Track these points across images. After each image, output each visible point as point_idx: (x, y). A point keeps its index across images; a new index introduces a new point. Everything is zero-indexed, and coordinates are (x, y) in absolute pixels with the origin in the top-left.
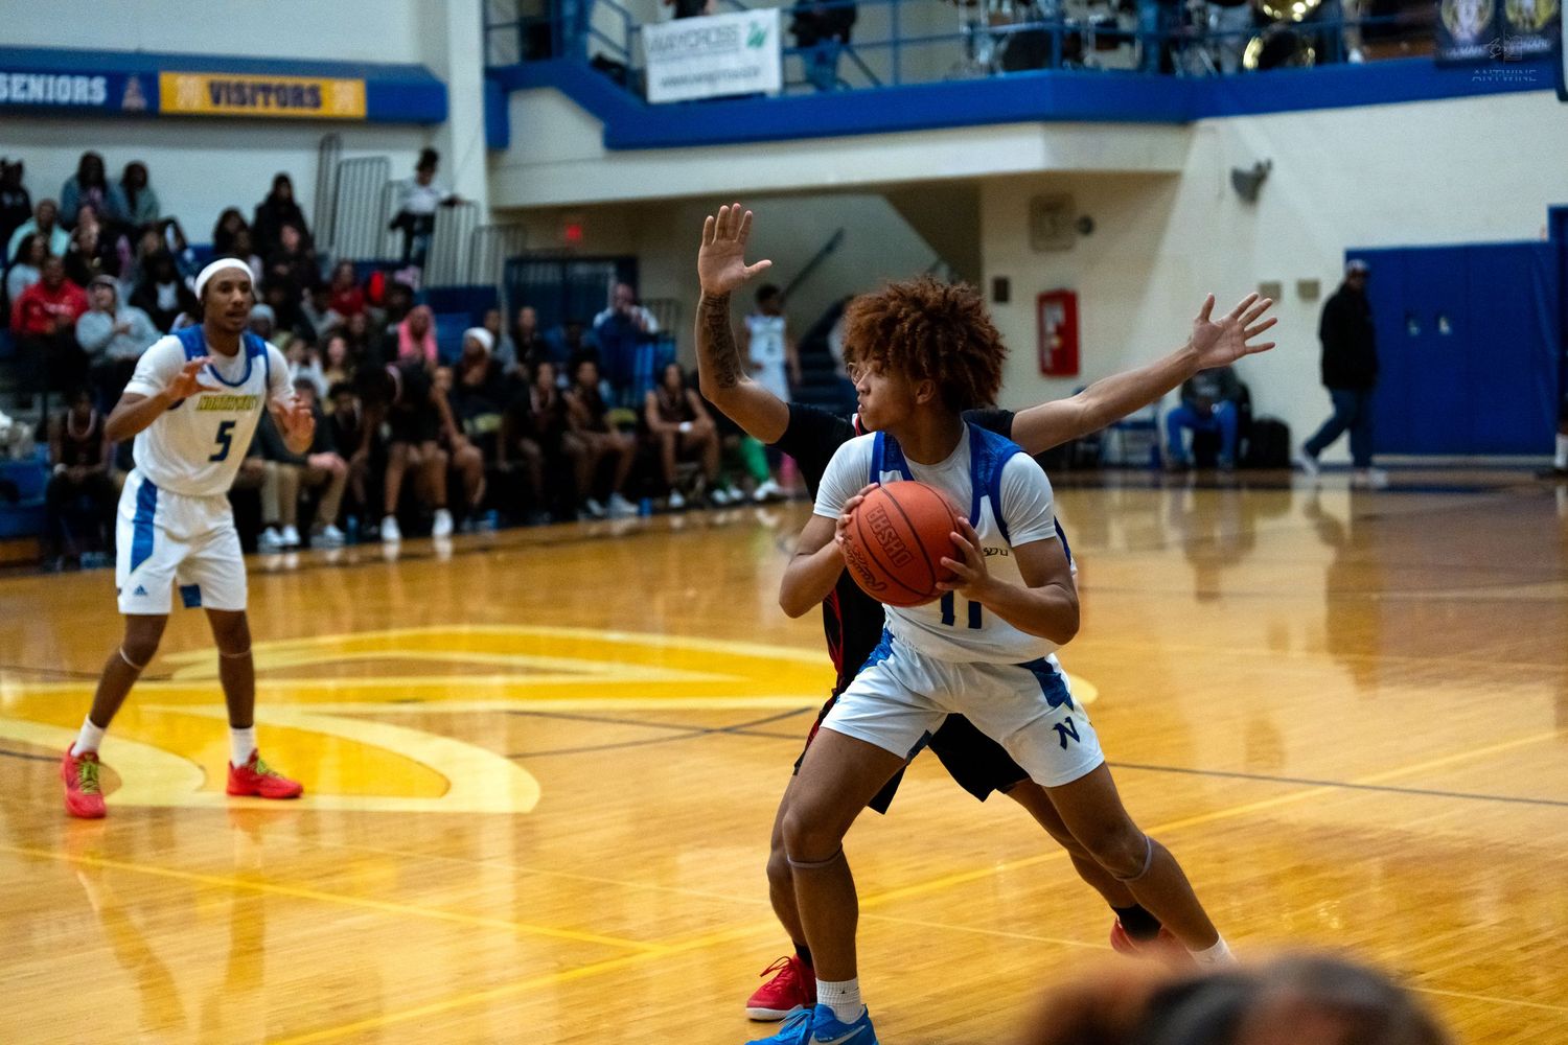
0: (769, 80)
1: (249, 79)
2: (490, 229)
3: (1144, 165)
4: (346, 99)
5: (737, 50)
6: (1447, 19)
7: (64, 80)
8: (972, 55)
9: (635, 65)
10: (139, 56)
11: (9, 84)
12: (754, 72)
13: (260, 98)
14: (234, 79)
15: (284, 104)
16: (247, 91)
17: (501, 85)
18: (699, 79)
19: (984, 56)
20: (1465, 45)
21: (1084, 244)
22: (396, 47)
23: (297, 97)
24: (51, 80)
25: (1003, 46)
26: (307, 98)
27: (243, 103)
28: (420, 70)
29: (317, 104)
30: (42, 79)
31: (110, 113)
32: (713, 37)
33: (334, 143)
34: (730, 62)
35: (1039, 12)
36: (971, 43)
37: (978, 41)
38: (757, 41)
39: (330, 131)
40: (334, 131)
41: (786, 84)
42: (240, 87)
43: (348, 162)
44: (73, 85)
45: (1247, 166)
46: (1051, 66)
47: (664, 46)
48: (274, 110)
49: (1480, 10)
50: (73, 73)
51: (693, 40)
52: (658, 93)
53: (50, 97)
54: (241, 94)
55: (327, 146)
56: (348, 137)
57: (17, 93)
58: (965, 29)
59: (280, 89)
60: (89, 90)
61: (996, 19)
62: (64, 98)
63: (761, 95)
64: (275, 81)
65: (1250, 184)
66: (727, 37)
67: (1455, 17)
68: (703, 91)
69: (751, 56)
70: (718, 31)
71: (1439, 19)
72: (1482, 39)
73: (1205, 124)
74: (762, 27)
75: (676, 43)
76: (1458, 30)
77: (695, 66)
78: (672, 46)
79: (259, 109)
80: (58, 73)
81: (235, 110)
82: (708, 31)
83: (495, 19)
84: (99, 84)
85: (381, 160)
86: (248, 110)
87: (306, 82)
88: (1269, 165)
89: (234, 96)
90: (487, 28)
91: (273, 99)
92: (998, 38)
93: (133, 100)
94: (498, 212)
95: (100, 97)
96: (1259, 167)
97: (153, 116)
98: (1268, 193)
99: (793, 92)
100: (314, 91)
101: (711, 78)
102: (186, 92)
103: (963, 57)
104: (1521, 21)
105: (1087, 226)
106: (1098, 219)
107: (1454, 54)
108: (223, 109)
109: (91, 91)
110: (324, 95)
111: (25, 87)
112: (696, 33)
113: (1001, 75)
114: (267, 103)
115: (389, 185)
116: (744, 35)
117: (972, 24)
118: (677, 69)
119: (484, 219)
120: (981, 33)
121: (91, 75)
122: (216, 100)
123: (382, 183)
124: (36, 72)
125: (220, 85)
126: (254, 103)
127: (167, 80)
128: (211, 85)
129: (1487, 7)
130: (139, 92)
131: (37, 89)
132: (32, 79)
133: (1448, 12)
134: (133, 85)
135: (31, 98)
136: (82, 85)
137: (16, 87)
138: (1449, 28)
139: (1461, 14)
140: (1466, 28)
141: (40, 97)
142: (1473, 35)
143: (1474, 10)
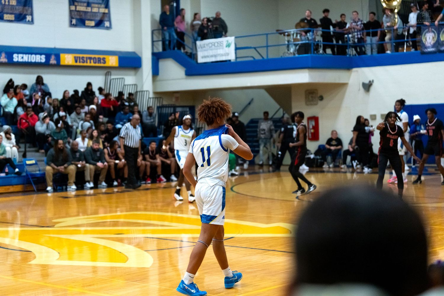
0: (232, 57)
1: (85, 56)
2: (153, 98)
3: (337, 81)
4: (113, 61)
5: (223, 48)
6: (424, 40)
7: (33, 56)
8: (288, 50)
9: (194, 52)
10: (55, 49)
11: (18, 57)
12: (228, 54)
13: (89, 61)
14: (81, 56)
15: (95, 63)
16: (85, 59)
17: (157, 57)
18: (212, 56)
19: (292, 50)
20: (429, 47)
21: (320, 103)
22: (127, 47)
23: (99, 60)
24: (30, 56)
25: (297, 47)
26: (102, 61)
27: (84, 62)
28: (134, 53)
29: (105, 63)
30: (27, 55)
31: (46, 65)
32: (216, 44)
33: (109, 73)
34: (221, 51)
35: (308, 38)
36: (288, 46)
37: (290, 46)
38: (228, 46)
39: (108, 70)
40: (109, 70)
41: (236, 58)
42: (83, 58)
43: (113, 79)
44: (36, 57)
45: (367, 82)
46: (311, 53)
47: (202, 47)
48: (92, 64)
49: (433, 38)
50: (36, 54)
51: (210, 45)
52: (200, 60)
53: (30, 61)
54: (83, 60)
55: (107, 74)
56: (113, 72)
57: (21, 59)
58: (286, 43)
59: (95, 58)
61: (295, 40)
62: (33, 61)
63: (230, 61)
64: (93, 56)
65: (367, 87)
66: (220, 45)
67: (426, 40)
68: (213, 59)
69: (227, 50)
70: (218, 43)
71: (422, 41)
72: (433, 46)
73: (355, 69)
74: (230, 42)
75: (206, 46)
76: (426, 43)
77: (211, 53)
78: (205, 47)
79: (88, 64)
80: (32, 54)
81: (81, 64)
82: (215, 43)
83: (155, 39)
84: (43, 57)
85: (122, 78)
86: (85, 64)
87: (102, 57)
88: (373, 81)
89: (81, 60)
90: (153, 42)
91: (92, 61)
92: (296, 45)
93: (53, 61)
94: (155, 93)
95: (43, 60)
96: (370, 82)
97: (58, 65)
98: (372, 89)
99: (239, 60)
100: (104, 59)
101: (215, 56)
102: (68, 59)
103: (286, 51)
105: (321, 98)
106: (324, 96)
107: (426, 50)
108: (78, 64)
109: (41, 59)
110: (106, 60)
111: (23, 58)
112: (211, 43)
113: (297, 55)
114: (90, 62)
115: (124, 85)
116: (225, 44)
117: (288, 41)
118: (206, 54)
119: (151, 95)
120: (291, 44)
121: (41, 54)
122: (76, 62)
123: (123, 85)
124: (26, 53)
125: (77, 57)
126: (87, 62)
127: (62, 56)
128: (75, 57)
129: (435, 37)
130: (55, 59)
131: (26, 58)
132: (24, 55)
133: (424, 38)
134: (53, 57)
135: (24, 61)
136: (38, 57)
137: (20, 58)
138: (424, 43)
139: (428, 39)
140: (429, 43)
141: (27, 60)
142: (431, 45)
143: (431, 38)
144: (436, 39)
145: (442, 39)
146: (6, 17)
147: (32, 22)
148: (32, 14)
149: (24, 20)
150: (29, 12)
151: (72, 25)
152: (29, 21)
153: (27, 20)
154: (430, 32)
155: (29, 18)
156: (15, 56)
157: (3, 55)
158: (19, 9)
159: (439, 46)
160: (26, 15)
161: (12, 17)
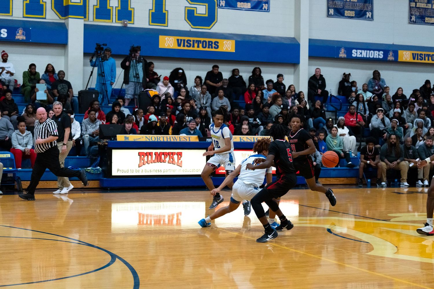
7: (372, 51)
10: (393, 45)
11: (357, 53)
13: (427, 58)
14: (419, 53)
16: (423, 56)
24: (368, 51)
27: (422, 60)
30: (366, 51)
31: (384, 61)
42: (421, 54)
44: (374, 53)
48: (430, 62)
50: (374, 50)
53: (368, 56)
54: (421, 57)
57: (359, 55)
60: (378, 55)
62: (372, 57)
64: (431, 53)
79: (427, 62)
80: (370, 50)
89: (419, 57)
93: (391, 58)
95: (381, 57)
97: (396, 62)
102: (405, 56)
111: (361, 53)
121: (379, 50)
124: (364, 49)
125: (415, 54)
126: (425, 60)
127: (400, 52)
128: (413, 54)
130: (393, 56)
131: (364, 54)
132: (363, 51)
134: (391, 53)
135: (363, 56)
136: (377, 53)
137: (358, 53)
141: (365, 56)
146: (347, 13)
147: (372, 18)
148: (372, 11)
149: (365, 17)
150: (369, 8)
151: (411, 22)
152: (369, 17)
153: (367, 16)
155: (369, 14)
156: (354, 51)
157: (343, 50)
158: (360, 6)
160: (366, 11)
161: (352, 14)
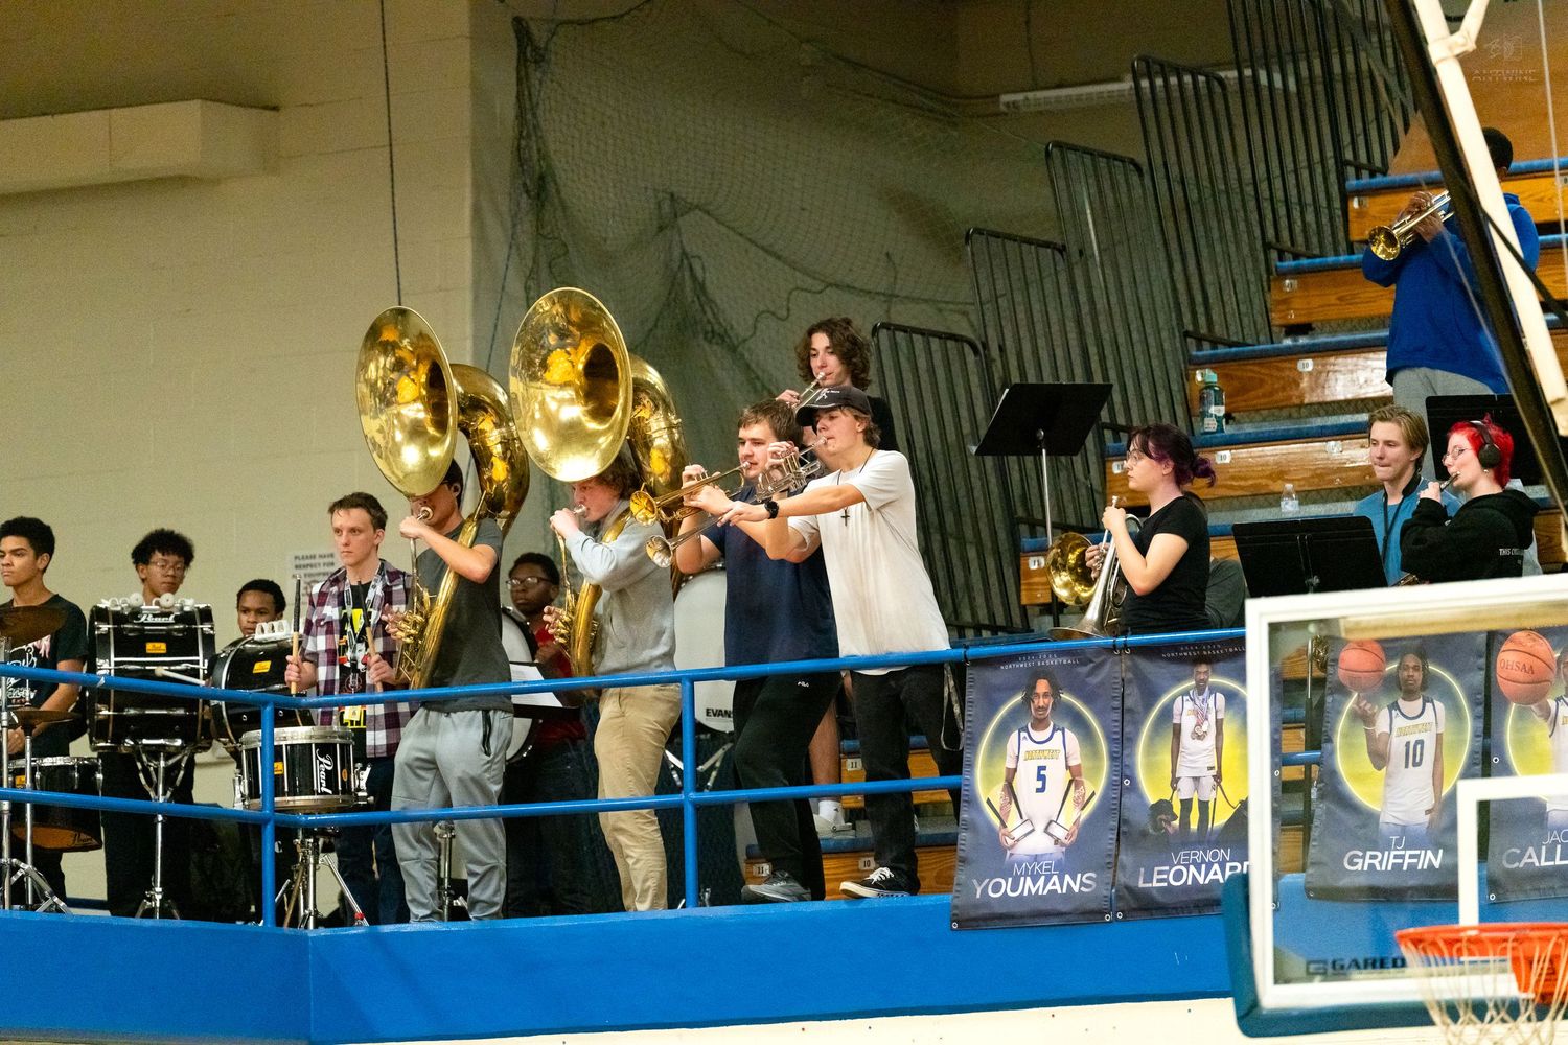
6: (987, 796)
20: (1035, 866)
67: (1010, 795)
71: (973, 801)
72: (1076, 855)
104: (1177, 809)
129: (1097, 769)
133: (990, 781)
138: (996, 822)
139: (1025, 783)
140: (1040, 828)
142: (1057, 841)
143: (1058, 776)
144: (1096, 785)
145: (1152, 790)
154: (1040, 724)
159: (1125, 858)
